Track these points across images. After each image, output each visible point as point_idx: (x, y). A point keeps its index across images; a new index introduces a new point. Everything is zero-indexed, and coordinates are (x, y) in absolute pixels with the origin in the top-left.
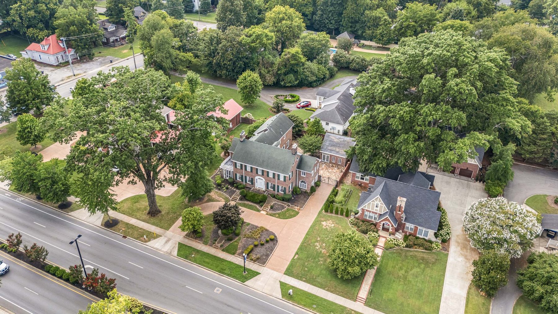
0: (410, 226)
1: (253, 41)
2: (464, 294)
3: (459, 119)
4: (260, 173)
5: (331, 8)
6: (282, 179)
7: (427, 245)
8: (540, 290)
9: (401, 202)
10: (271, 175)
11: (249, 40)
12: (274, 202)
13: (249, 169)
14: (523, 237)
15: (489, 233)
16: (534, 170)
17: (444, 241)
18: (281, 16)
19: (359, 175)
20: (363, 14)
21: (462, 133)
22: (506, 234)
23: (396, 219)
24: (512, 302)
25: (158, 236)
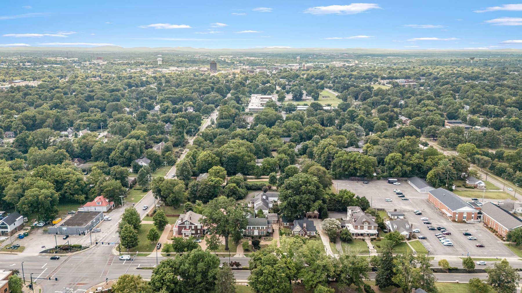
0: (308, 232)
1: (215, 183)
2: (329, 244)
3: (313, 197)
4: (256, 228)
5: (231, 163)
6: (265, 228)
7: (315, 237)
8: (345, 236)
9: (305, 225)
10: (260, 228)
11: (213, 183)
12: (264, 238)
13: (251, 228)
14: (337, 226)
15: (329, 227)
16: (333, 213)
17: (319, 235)
18: (218, 171)
19: (285, 223)
20: (246, 165)
21: (314, 201)
22: (333, 226)
23: (305, 231)
24: (340, 243)
25: (235, 255)
